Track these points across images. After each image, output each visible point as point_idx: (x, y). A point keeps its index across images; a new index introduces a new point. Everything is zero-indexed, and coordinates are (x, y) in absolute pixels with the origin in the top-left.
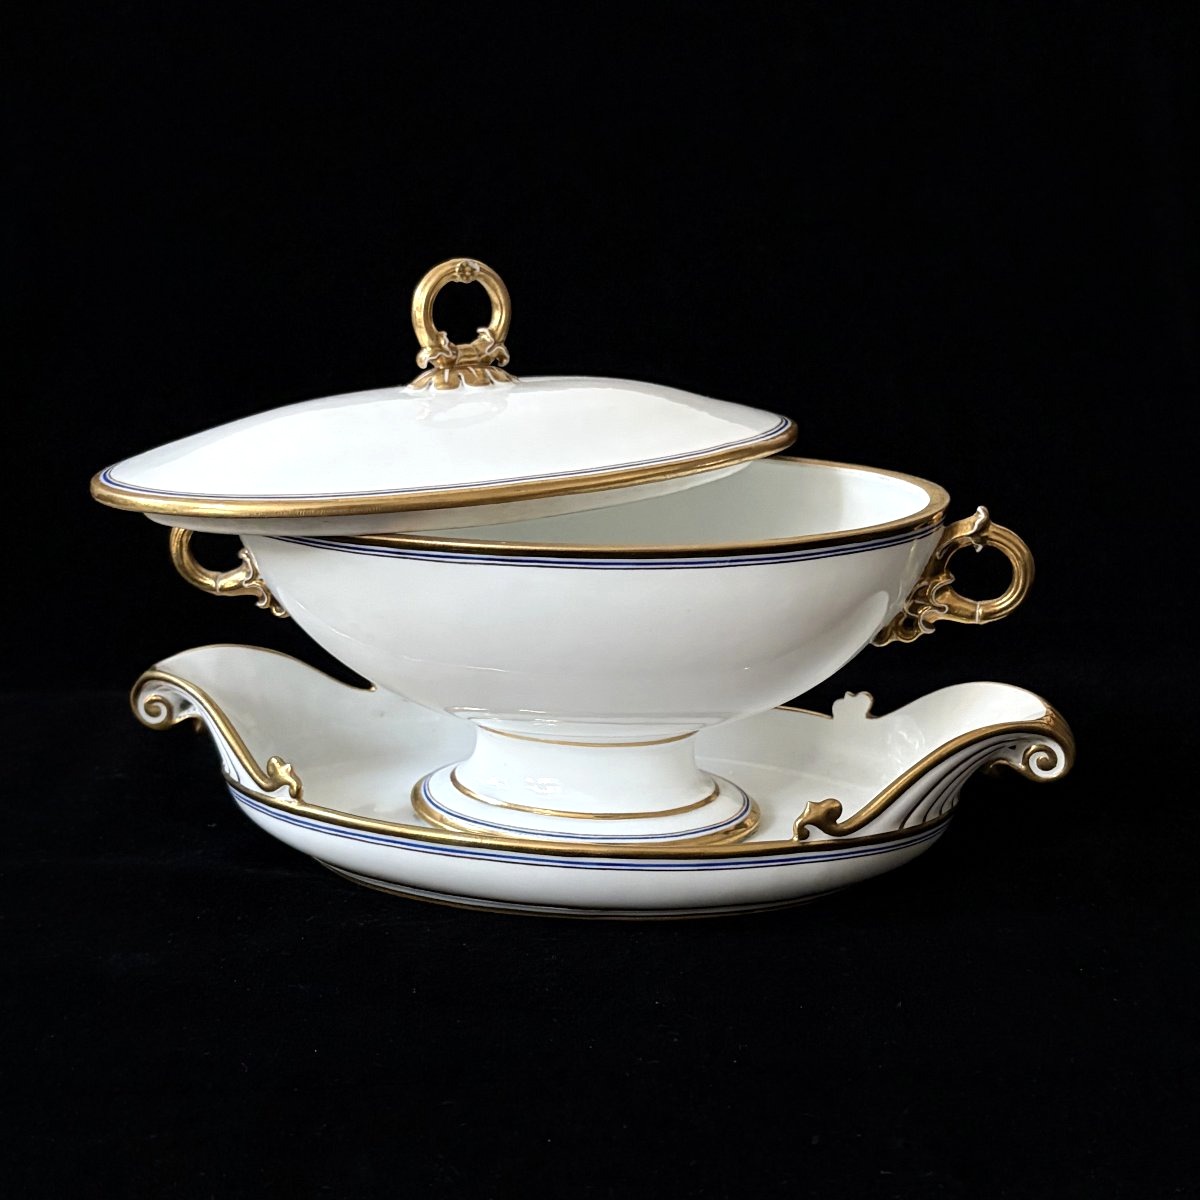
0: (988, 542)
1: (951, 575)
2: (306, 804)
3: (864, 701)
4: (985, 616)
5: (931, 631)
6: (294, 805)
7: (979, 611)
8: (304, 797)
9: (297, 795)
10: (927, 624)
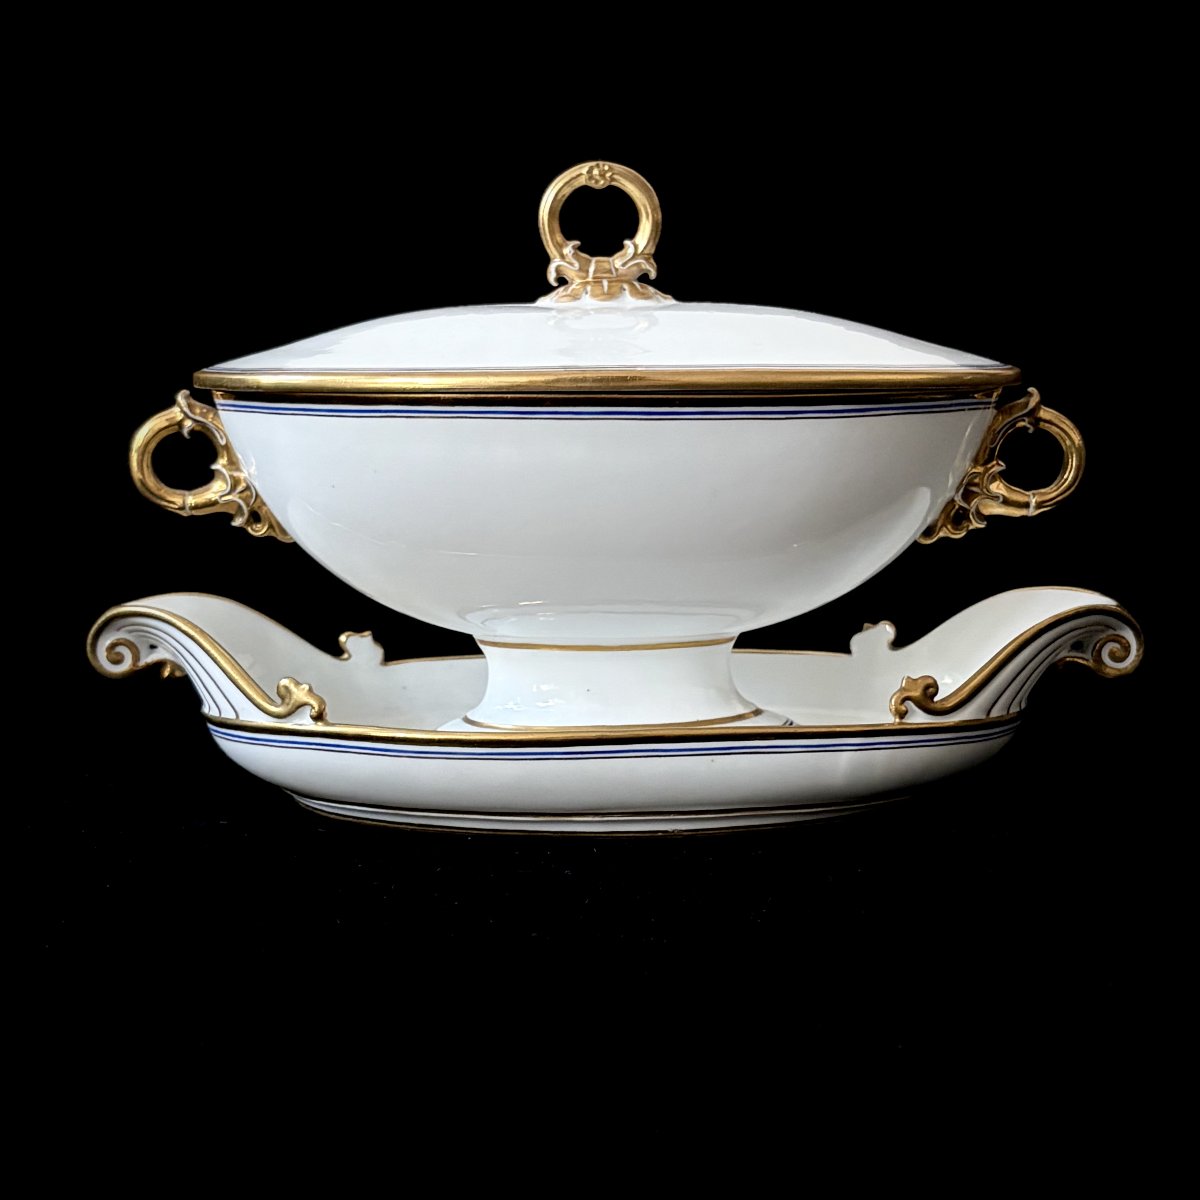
0: (1042, 424)
1: (1000, 462)
2: (333, 725)
3: (886, 631)
4: (1039, 505)
5: (982, 526)
6: (320, 727)
7: (1033, 502)
8: (329, 717)
9: (319, 717)
10: (980, 516)
